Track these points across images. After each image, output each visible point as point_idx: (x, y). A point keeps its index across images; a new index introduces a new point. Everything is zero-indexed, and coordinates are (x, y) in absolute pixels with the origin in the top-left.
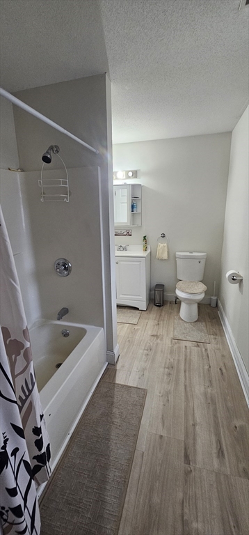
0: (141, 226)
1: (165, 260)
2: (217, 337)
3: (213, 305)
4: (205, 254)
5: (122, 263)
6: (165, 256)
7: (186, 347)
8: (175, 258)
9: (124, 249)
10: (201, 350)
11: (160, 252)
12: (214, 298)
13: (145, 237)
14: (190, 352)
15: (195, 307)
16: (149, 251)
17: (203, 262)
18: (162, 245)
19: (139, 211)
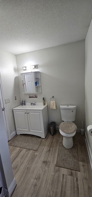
0: (42, 93)
1: (54, 109)
2: (85, 164)
3: (82, 134)
4: (75, 106)
5: (30, 113)
6: (55, 108)
7: (63, 175)
8: (60, 109)
9: (34, 104)
10: (74, 179)
11: (52, 105)
12: (82, 130)
13: (43, 98)
14: (66, 182)
15: (71, 140)
16: (46, 105)
17: (75, 111)
18: (52, 102)
19: (40, 85)
